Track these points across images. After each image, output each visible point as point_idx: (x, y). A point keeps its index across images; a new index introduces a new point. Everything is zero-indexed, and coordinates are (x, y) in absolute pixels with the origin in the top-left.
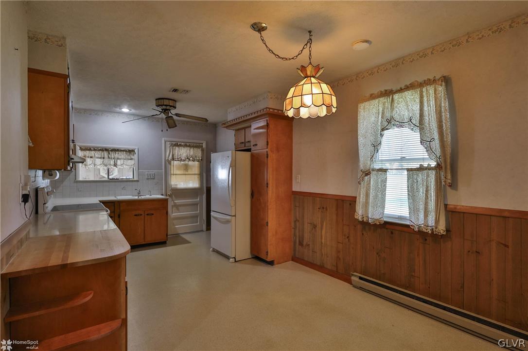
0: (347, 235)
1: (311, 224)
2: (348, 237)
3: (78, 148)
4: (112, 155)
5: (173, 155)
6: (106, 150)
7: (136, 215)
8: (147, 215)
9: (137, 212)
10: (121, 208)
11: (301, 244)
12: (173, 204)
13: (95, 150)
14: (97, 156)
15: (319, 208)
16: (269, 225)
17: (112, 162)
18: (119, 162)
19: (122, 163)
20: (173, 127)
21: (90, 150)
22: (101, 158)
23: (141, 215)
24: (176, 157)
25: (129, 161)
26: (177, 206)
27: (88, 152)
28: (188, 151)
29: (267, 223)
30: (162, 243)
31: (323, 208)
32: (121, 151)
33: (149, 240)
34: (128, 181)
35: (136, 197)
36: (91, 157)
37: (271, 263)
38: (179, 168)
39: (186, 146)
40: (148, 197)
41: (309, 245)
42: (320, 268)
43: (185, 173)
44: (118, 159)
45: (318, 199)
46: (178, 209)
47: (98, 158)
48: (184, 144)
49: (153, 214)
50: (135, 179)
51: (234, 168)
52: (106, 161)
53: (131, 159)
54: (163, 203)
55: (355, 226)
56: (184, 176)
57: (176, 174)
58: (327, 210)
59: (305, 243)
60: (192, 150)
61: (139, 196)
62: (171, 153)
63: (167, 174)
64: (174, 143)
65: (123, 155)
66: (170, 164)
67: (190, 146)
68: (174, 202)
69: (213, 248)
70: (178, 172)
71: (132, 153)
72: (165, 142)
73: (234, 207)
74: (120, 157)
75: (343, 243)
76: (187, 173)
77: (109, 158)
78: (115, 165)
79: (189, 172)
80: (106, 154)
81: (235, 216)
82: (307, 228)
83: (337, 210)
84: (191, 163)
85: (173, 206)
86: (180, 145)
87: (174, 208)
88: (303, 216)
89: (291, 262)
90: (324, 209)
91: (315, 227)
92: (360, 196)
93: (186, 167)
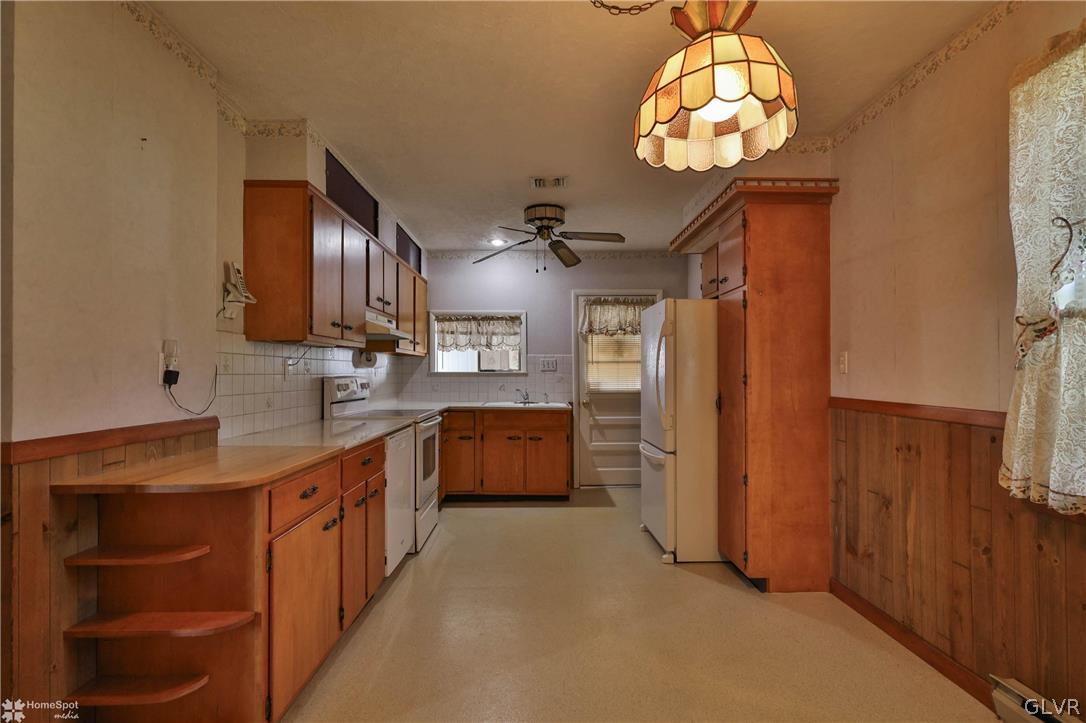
0: (985, 544)
1: (877, 494)
2: (987, 550)
3: (433, 317)
4: (486, 327)
5: (590, 324)
6: (475, 318)
7: (510, 438)
8: (531, 439)
9: (512, 433)
10: (486, 423)
11: (852, 549)
12: (592, 423)
13: (458, 320)
14: (460, 329)
15: (898, 450)
16: (751, 481)
17: (483, 341)
18: (495, 340)
19: (500, 341)
20: (575, 265)
21: (450, 320)
22: (466, 333)
23: (519, 438)
24: (596, 326)
25: (512, 337)
26: (600, 428)
27: (447, 323)
28: (622, 313)
29: (746, 477)
30: (560, 499)
31: (909, 448)
32: (498, 319)
33: (534, 488)
34: (510, 374)
35: (521, 405)
36: (452, 333)
37: (760, 585)
38: (603, 349)
39: (617, 302)
40: (542, 405)
41: (870, 556)
42: (904, 632)
43: (616, 359)
44: (493, 334)
45: (895, 418)
46: (603, 434)
47: (462, 333)
48: (613, 298)
49: (540, 439)
50: (522, 371)
51: (672, 339)
52: (474, 338)
53: (516, 334)
54: (562, 422)
55: (1011, 516)
56: (615, 365)
57: (598, 362)
58: (919, 453)
59: (861, 549)
60: (631, 310)
61: (525, 403)
62: (587, 319)
63: (580, 363)
64: (593, 298)
65: (499, 327)
66: (586, 341)
67: (625, 303)
68: (594, 419)
69: (645, 527)
70: (602, 357)
71: (518, 322)
72: (577, 297)
73: (672, 432)
74: (497, 331)
75: (969, 569)
76: (620, 359)
77: (479, 332)
78: (489, 345)
79: (626, 356)
80: (474, 325)
81: (674, 453)
82: (867, 505)
83: (949, 457)
84: (629, 338)
85: (592, 428)
86: (606, 302)
87: (595, 432)
88: (856, 470)
89: (827, 594)
90: (913, 452)
91: (887, 503)
92: (1017, 411)
93: (620, 347)
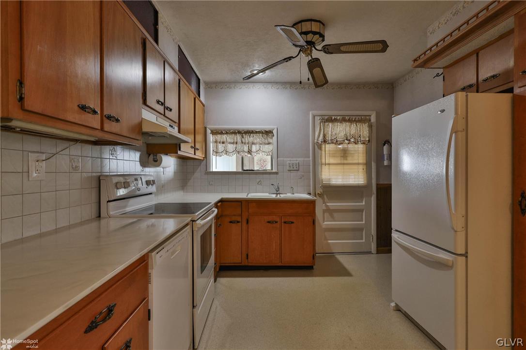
3: (209, 131)
4: (248, 139)
5: (324, 136)
6: (239, 132)
7: (268, 222)
8: (285, 222)
9: (270, 218)
10: (250, 210)
12: (324, 208)
13: (227, 133)
14: (229, 140)
17: (246, 148)
18: (254, 148)
19: (258, 149)
21: (221, 133)
22: (233, 143)
23: (276, 222)
24: (329, 138)
25: (267, 146)
26: (330, 212)
27: (219, 136)
28: (348, 128)
30: (305, 269)
32: (257, 132)
33: (287, 261)
34: (264, 173)
35: (274, 196)
36: (223, 143)
38: (333, 155)
39: (344, 120)
40: (289, 196)
43: (342, 162)
44: (253, 143)
46: (332, 216)
47: (230, 143)
48: (341, 117)
49: (292, 223)
50: (274, 171)
51: (462, 135)
52: (239, 146)
53: (269, 143)
54: (308, 206)
56: (340, 167)
57: (329, 164)
60: (353, 126)
61: (277, 194)
62: (322, 132)
63: (316, 165)
64: (326, 117)
65: (257, 139)
66: (320, 149)
67: (350, 121)
68: (327, 206)
69: (397, 305)
70: (332, 161)
71: (270, 135)
72: (314, 117)
73: (464, 233)
74: (255, 141)
76: (345, 162)
77: (242, 143)
78: (250, 152)
79: (350, 160)
80: (239, 137)
81: (466, 255)
84: (351, 147)
85: (324, 211)
86: (336, 120)
87: (327, 215)
93: (345, 153)
